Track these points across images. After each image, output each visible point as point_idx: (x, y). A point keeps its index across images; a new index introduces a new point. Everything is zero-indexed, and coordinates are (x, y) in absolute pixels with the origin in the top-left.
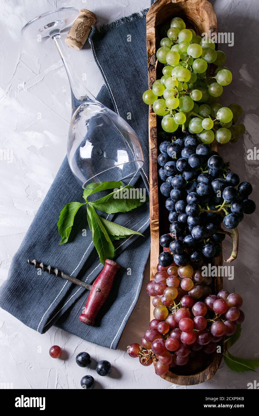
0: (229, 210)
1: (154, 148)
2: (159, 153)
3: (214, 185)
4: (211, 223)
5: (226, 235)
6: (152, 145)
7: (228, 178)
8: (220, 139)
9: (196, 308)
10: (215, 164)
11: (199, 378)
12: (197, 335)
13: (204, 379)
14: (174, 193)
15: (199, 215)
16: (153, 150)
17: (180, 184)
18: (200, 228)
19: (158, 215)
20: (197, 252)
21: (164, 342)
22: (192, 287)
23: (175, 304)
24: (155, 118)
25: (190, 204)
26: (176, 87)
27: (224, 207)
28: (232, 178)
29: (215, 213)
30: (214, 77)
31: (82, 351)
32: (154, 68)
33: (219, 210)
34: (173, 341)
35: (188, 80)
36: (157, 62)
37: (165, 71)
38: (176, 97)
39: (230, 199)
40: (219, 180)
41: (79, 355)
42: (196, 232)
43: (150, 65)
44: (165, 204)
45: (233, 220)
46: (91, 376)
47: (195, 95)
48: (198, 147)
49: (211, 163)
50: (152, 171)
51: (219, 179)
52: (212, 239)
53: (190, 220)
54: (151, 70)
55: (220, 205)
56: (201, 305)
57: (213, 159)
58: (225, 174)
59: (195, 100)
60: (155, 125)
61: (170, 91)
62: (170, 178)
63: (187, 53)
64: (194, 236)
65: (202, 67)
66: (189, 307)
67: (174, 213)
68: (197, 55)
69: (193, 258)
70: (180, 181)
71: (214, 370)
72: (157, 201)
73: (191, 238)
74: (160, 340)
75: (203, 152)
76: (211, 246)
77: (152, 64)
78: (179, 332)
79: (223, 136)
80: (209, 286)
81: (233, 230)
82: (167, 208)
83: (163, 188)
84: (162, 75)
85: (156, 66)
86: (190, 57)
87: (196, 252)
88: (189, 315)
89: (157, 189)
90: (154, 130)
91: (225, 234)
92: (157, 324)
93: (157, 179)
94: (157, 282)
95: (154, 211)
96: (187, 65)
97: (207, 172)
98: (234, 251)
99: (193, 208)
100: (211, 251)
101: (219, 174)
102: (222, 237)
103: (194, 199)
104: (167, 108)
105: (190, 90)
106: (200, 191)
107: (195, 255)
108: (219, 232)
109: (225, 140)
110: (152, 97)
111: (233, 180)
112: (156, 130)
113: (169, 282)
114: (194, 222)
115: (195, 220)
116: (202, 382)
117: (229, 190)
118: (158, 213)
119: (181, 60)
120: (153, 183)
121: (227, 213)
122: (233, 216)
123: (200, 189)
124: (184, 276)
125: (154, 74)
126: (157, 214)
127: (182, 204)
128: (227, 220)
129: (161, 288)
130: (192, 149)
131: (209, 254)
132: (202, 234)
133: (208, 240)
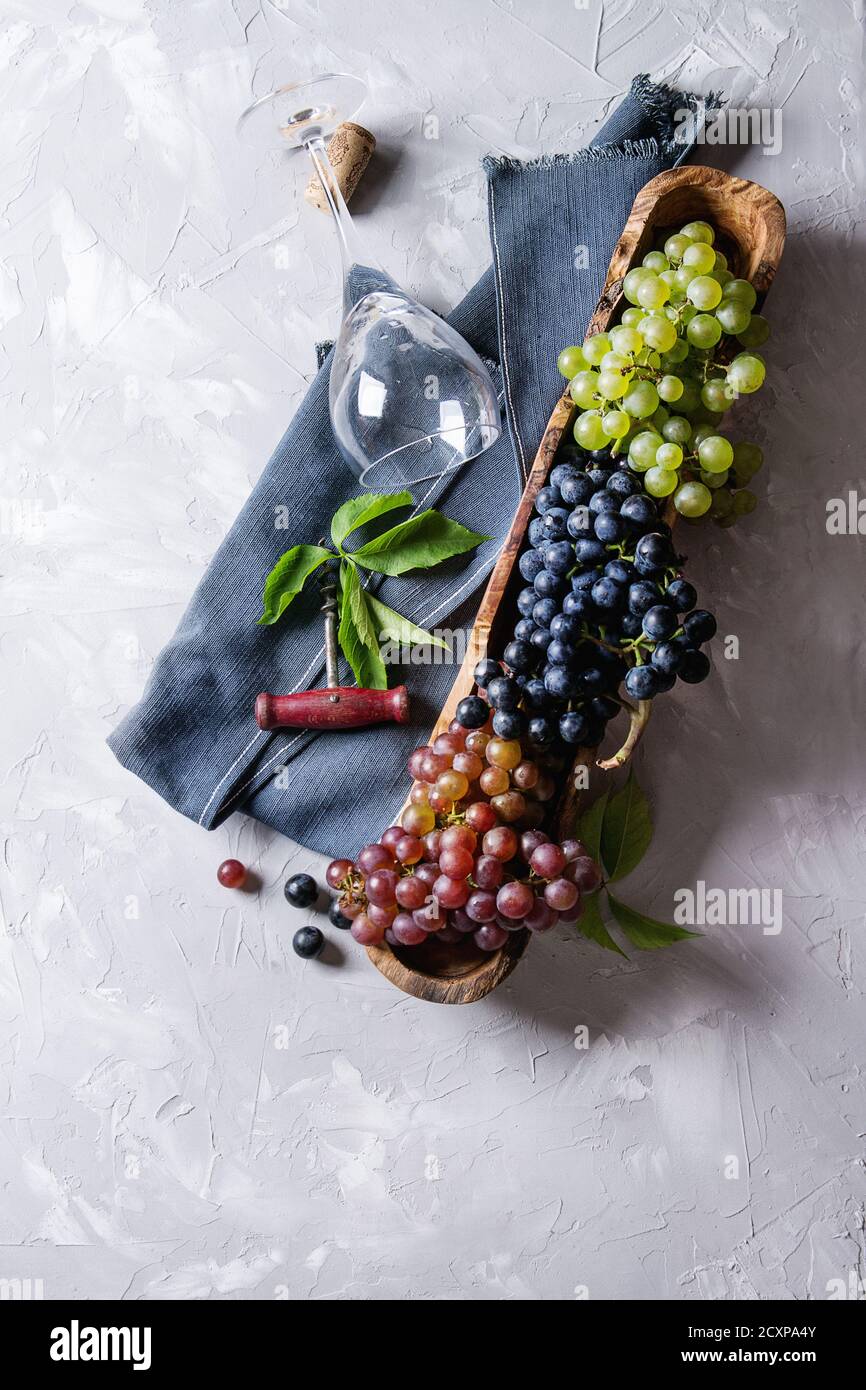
0: (647, 660)
1: (539, 472)
2: (547, 483)
3: (635, 594)
4: (599, 670)
5: (623, 708)
6: (539, 464)
7: (673, 589)
8: (682, 503)
9: (493, 840)
10: (650, 555)
11: (447, 993)
12: (469, 893)
13: (457, 998)
14: (541, 580)
15: (577, 646)
16: (537, 474)
17: (562, 561)
18: (565, 673)
19: (494, 615)
20: (546, 721)
21: (396, 882)
22: (501, 791)
23: (453, 813)
24: (569, 410)
25: (566, 615)
26: (633, 353)
27: (638, 646)
28: (680, 592)
29: (615, 654)
30: (725, 367)
31: (297, 873)
32: (610, 306)
33: (628, 649)
34: (414, 885)
35: (665, 349)
36: (619, 297)
37: (627, 317)
38: (624, 374)
39: (655, 634)
40: (647, 585)
41: (293, 880)
42: (554, 679)
43: (605, 299)
44: (517, 596)
45: (646, 682)
46: (319, 931)
47: (668, 388)
48: (628, 500)
49: (645, 549)
50: (519, 516)
51: (650, 583)
52: (589, 706)
53: (555, 650)
54: (602, 309)
55: (632, 640)
56: (505, 835)
57: (650, 542)
58: (669, 579)
59: (663, 397)
60: (562, 426)
61: (617, 359)
62: (547, 542)
63: (685, 294)
64: (548, 686)
65: (708, 335)
66: (481, 830)
67: (530, 622)
68: (706, 302)
69: (535, 734)
70: (563, 555)
71: (485, 988)
72: (502, 583)
73: (541, 687)
74: (389, 874)
75: (638, 512)
76: (581, 718)
77: (610, 298)
78: (437, 873)
79: (690, 499)
80: (544, 803)
81: (641, 702)
82: (520, 606)
83: (525, 562)
84: (619, 323)
85: (615, 305)
86: (688, 303)
87: (543, 721)
88: (474, 846)
89: (513, 558)
90: (555, 434)
91: (620, 707)
92: (398, 839)
93: (521, 538)
94: (435, 753)
95: (488, 603)
96: (677, 320)
97: (631, 559)
98: (626, 748)
99: (566, 625)
100: (577, 727)
101: (655, 576)
102: (614, 710)
103: (578, 606)
104: (599, 394)
105: (661, 373)
106: (598, 594)
107: (539, 725)
108: (609, 698)
109: (692, 510)
110: (579, 363)
111: (681, 598)
112: (559, 435)
113: (460, 763)
114: (560, 656)
115: (563, 652)
116: (450, 1002)
117: (660, 614)
118: (495, 610)
119: (667, 304)
120: (510, 545)
121: (639, 662)
122: (651, 671)
123: (598, 592)
124: (495, 760)
125: (604, 318)
126: (492, 612)
127: (551, 608)
128: (633, 680)
129: (436, 768)
130: (616, 499)
131: (571, 733)
132: (566, 688)
133: (580, 704)
